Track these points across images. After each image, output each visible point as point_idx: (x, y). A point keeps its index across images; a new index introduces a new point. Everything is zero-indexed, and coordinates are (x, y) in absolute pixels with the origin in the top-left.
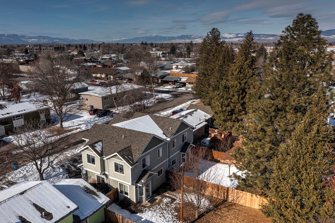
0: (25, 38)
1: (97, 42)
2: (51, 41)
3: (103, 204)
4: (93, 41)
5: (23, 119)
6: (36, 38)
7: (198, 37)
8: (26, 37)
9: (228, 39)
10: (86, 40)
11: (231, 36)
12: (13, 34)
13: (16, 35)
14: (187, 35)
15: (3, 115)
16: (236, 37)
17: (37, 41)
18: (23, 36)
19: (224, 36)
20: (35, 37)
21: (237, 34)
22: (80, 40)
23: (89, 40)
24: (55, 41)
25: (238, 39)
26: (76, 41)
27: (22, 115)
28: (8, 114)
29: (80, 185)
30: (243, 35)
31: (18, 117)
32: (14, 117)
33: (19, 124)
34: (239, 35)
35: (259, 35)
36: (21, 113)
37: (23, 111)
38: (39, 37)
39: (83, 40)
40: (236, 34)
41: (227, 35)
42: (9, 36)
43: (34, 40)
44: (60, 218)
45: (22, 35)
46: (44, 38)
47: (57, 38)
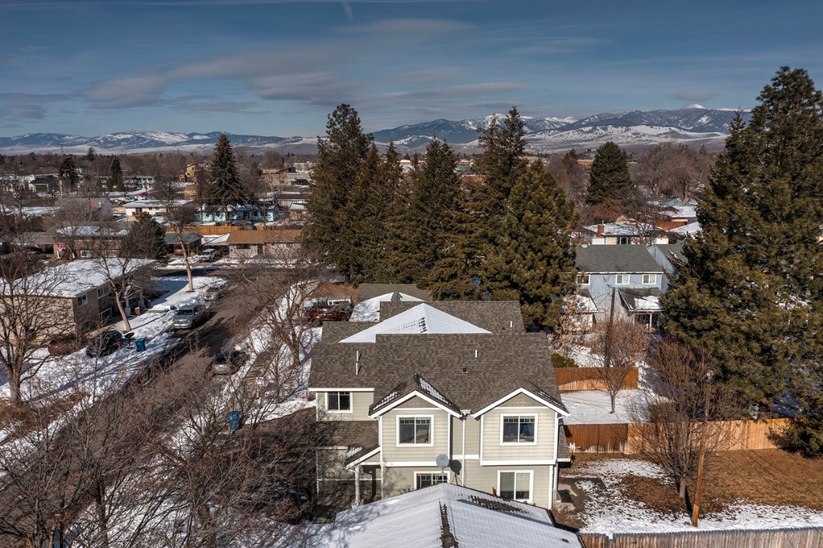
7: (84, 140)
9: (169, 145)
11: (177, 139)
14: (50, 135)
16: (189, 142)
19: (157, 139)
21: (191, 135)
25: (193, 147)
30: (206, 137)
34: (196, 137)
35: (244, 138)
40: (187, 135)
41: (165, 137)
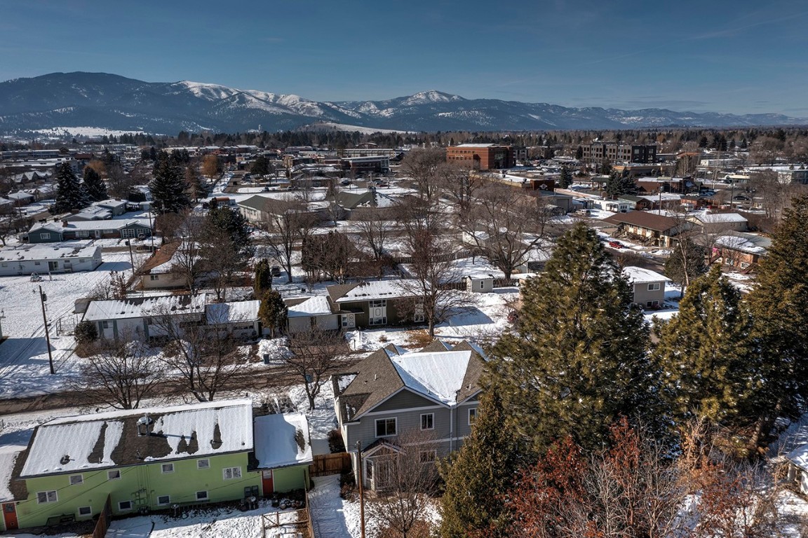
0: (616, 114)
1: (797, 120)
2: (673, 119)
3: (299, 462)
4: (784, 118)
5: (385, 307)
6: (639, 115)
8: (620, 114)
10: (765, 115)
12: (593, 108)
13: (599, 108)
15: (356, 296)
17: (641, 120)
18: (614, 112)
20: (637, 112)
22: (748, 115)
23: (775, 114)
24: (682, 121)
26: (737, 118)
27: (384, 301)
28: (364, 295)
29: (297, 427)
31: (378, 303)
32: (371, 302)
33: (378, 313)
36: (384, 297)
37: (388, 295)
38: (647, 113)
39: (756, 115)
42: (586, 111)
43: (635, 118)
44: (226, 451)
45: (611, 109)
46: (658, 113)
47: (689, 114)
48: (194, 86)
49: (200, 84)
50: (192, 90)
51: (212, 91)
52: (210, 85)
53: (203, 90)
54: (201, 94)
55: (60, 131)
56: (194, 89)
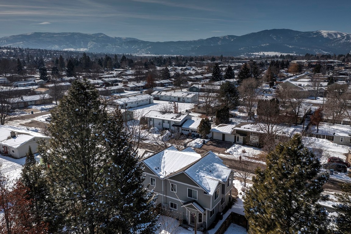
15: (245, 128)
28: (249, 128)
31: (255, 134)
32: (251, 133)
48: (324, 33)
49: (327, 31)
50: (323, 34)
51: (333, 35)
52: (333, 31)
53: (329, 34)
54: (327, 36)
55: (261, 54)
56: (324, 34)
